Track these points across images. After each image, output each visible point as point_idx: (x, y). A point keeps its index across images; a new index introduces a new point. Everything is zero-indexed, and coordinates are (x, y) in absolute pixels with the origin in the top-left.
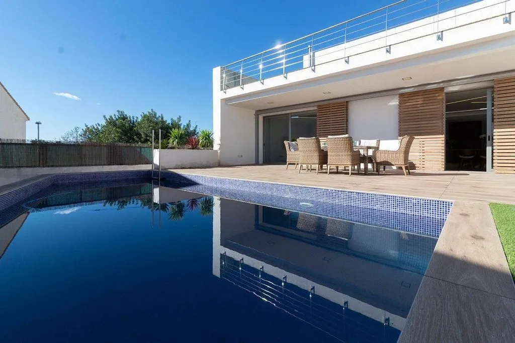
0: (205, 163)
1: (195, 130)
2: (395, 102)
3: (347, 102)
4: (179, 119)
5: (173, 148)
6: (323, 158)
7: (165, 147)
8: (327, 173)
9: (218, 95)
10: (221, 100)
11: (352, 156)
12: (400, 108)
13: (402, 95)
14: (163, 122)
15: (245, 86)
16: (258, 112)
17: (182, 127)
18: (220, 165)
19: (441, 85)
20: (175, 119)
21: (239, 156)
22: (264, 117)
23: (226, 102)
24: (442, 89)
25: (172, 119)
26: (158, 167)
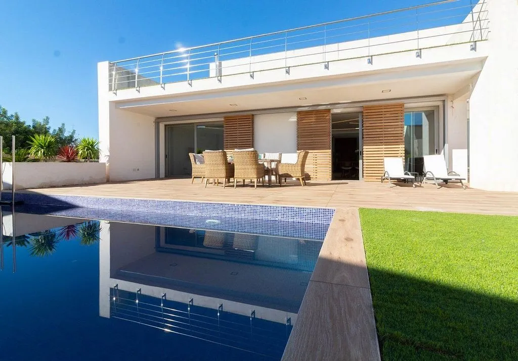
0: (87, 179)
1: (71, 137)
2: (294, 119)
3: (253, 115)
4: (47, 120)
5: (35, 160)
6: (230, 171)
7: (21, 159)
8: (234, 186)
9: (105, 96)
10: (110, 102)
11: (258, 169)
12: (298, 125)
13: (299, 113)
14: (19, 123)
15: (142, 89)
16: (158, 120)
17: (51, 131)
18: (109, 181)
19: (329, 107)
20: (40, 120)
21: (134, 170)
22: (166, 126)
23: (116, 105)
24: (329, 110)
25: (34, 121)
26: (11, 187)
